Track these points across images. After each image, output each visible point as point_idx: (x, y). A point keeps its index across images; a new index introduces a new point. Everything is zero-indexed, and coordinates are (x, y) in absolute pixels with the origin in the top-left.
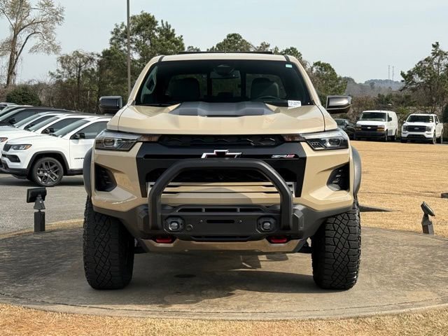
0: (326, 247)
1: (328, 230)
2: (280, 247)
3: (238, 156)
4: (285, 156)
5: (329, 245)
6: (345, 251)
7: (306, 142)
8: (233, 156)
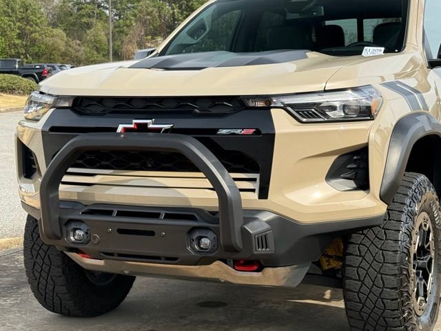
0: (347, 281)
1: (351, 254)
2: (251, 278)
3: (167, 131)
4: (238, 131)
5: (351, 278)
6: (377, 291)
7: (284, 108)
8: (159, 130)
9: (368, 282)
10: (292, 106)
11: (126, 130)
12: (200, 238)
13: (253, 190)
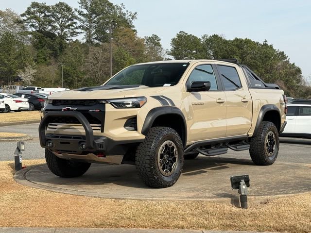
3: (75, 110)
4: (95, 111)
7: (111, 103)
8: (73, 110)
9: (141, 162)
10: (113, 103)
11: (64, 110)
12: (82, 145)
13: (99, 130)
